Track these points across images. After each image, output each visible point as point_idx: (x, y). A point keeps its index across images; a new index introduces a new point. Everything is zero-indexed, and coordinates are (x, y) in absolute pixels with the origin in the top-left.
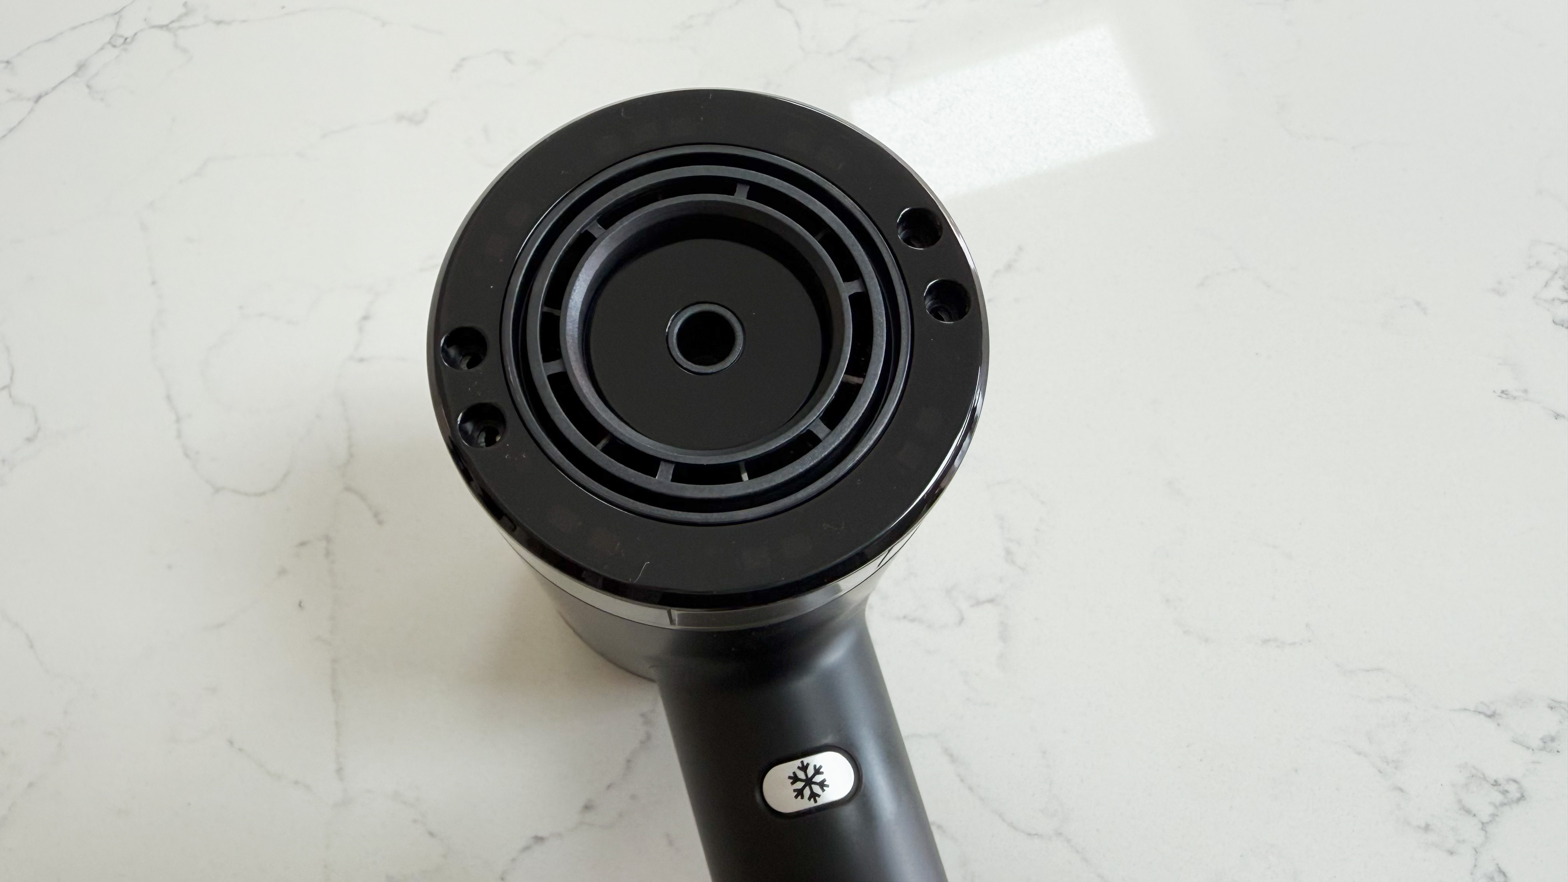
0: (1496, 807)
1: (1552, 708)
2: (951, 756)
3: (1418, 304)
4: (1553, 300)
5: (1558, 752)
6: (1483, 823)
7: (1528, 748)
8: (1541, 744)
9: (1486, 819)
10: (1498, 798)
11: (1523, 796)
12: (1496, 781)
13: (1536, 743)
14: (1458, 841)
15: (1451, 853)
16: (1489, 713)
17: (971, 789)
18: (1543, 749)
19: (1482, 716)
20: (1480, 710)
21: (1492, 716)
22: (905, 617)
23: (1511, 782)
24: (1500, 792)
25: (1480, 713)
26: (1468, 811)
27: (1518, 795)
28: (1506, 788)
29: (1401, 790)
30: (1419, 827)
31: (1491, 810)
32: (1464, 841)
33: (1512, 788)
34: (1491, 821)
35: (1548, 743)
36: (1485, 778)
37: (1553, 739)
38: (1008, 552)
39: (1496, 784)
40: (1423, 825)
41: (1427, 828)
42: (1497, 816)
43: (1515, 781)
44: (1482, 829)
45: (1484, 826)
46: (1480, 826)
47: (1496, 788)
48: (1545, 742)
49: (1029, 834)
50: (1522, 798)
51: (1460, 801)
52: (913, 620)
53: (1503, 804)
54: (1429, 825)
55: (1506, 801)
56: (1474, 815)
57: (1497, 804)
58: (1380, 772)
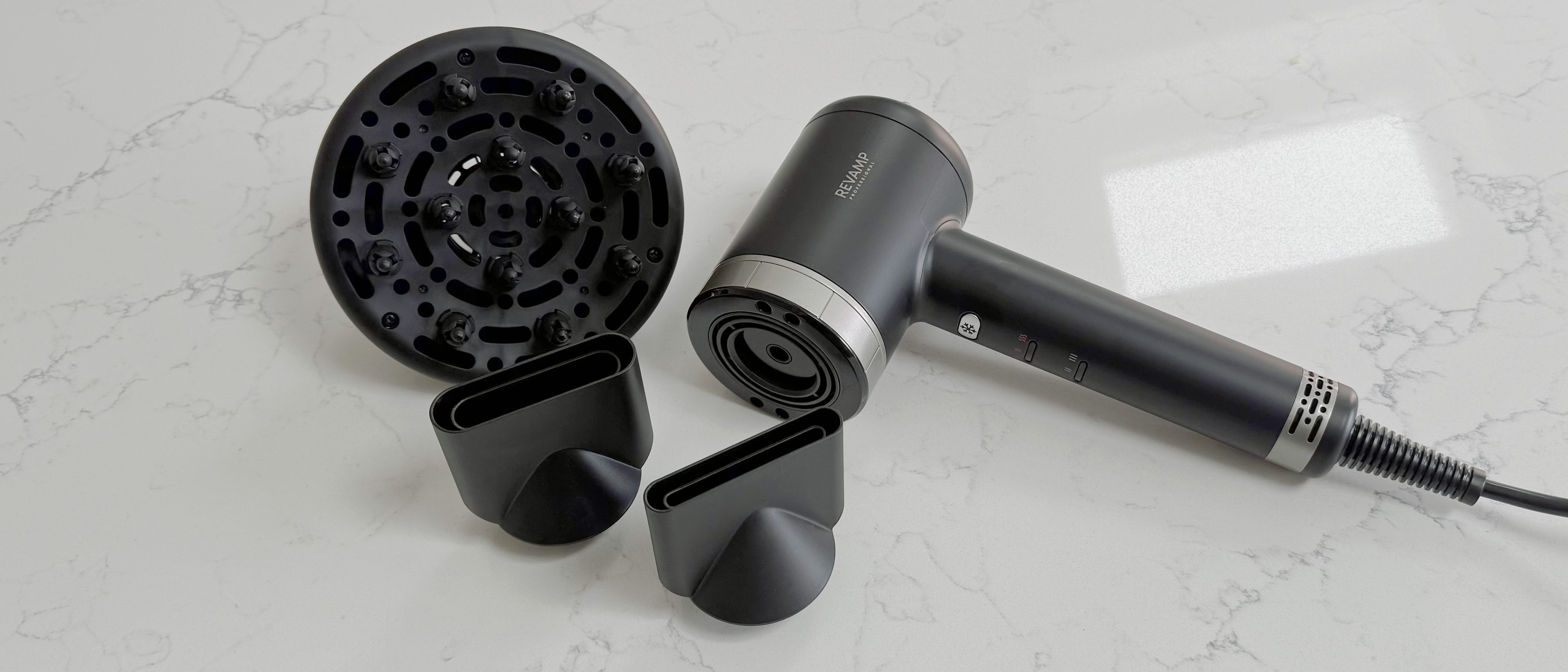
0: (1241, 603)
1: (1290, 557)
2: (928, 545)
3: (1276, 327)
4: (1364, 332)
5: (1287, 579)
6: (1231, 610)
7: (1269, 575)
8: (1278, 574)
9: (1233, 608)
10: (1243, 598)
11: (1259, 599)
12: (1245, 590)
13: (1275, 573)
14: (1214, 618)
15: (1208, 623)
16: (1252, 555)
17: (936, 563)
18: (1279, 577)
19: (1247, 556)
20: (1247, 553)
21: (1253, 557)
22: (915, 471)
23: (1254, 592)
24: (1246, 596)
25: (1246, 554)
26: (1224, 604)
27: (1256, 598)
28: (1250, 594)
29: (1187, 589)
30: (1193, 609)
31: (1238, 604)
32: (1217, 618)
33: (1254, 595)
34: (1236, 610)
35: (1283, 574)
36: (1239, 588)
37: (1286, 572)
39: (1245, 591)
40: (1195, 608)
42: (1241, 607)
43: (1257, 591)
44: (1230, 614)
45: (1231, 612)
47: (1244, 594)
48: (1281, 574)
49: (964, 589)
51: (1221, 598)
53: (1246, 602)
54: (1198, 608)
55: (1248, 601)
56: (1227, 606)
57: (1242, 602)
58: (1178, 579)
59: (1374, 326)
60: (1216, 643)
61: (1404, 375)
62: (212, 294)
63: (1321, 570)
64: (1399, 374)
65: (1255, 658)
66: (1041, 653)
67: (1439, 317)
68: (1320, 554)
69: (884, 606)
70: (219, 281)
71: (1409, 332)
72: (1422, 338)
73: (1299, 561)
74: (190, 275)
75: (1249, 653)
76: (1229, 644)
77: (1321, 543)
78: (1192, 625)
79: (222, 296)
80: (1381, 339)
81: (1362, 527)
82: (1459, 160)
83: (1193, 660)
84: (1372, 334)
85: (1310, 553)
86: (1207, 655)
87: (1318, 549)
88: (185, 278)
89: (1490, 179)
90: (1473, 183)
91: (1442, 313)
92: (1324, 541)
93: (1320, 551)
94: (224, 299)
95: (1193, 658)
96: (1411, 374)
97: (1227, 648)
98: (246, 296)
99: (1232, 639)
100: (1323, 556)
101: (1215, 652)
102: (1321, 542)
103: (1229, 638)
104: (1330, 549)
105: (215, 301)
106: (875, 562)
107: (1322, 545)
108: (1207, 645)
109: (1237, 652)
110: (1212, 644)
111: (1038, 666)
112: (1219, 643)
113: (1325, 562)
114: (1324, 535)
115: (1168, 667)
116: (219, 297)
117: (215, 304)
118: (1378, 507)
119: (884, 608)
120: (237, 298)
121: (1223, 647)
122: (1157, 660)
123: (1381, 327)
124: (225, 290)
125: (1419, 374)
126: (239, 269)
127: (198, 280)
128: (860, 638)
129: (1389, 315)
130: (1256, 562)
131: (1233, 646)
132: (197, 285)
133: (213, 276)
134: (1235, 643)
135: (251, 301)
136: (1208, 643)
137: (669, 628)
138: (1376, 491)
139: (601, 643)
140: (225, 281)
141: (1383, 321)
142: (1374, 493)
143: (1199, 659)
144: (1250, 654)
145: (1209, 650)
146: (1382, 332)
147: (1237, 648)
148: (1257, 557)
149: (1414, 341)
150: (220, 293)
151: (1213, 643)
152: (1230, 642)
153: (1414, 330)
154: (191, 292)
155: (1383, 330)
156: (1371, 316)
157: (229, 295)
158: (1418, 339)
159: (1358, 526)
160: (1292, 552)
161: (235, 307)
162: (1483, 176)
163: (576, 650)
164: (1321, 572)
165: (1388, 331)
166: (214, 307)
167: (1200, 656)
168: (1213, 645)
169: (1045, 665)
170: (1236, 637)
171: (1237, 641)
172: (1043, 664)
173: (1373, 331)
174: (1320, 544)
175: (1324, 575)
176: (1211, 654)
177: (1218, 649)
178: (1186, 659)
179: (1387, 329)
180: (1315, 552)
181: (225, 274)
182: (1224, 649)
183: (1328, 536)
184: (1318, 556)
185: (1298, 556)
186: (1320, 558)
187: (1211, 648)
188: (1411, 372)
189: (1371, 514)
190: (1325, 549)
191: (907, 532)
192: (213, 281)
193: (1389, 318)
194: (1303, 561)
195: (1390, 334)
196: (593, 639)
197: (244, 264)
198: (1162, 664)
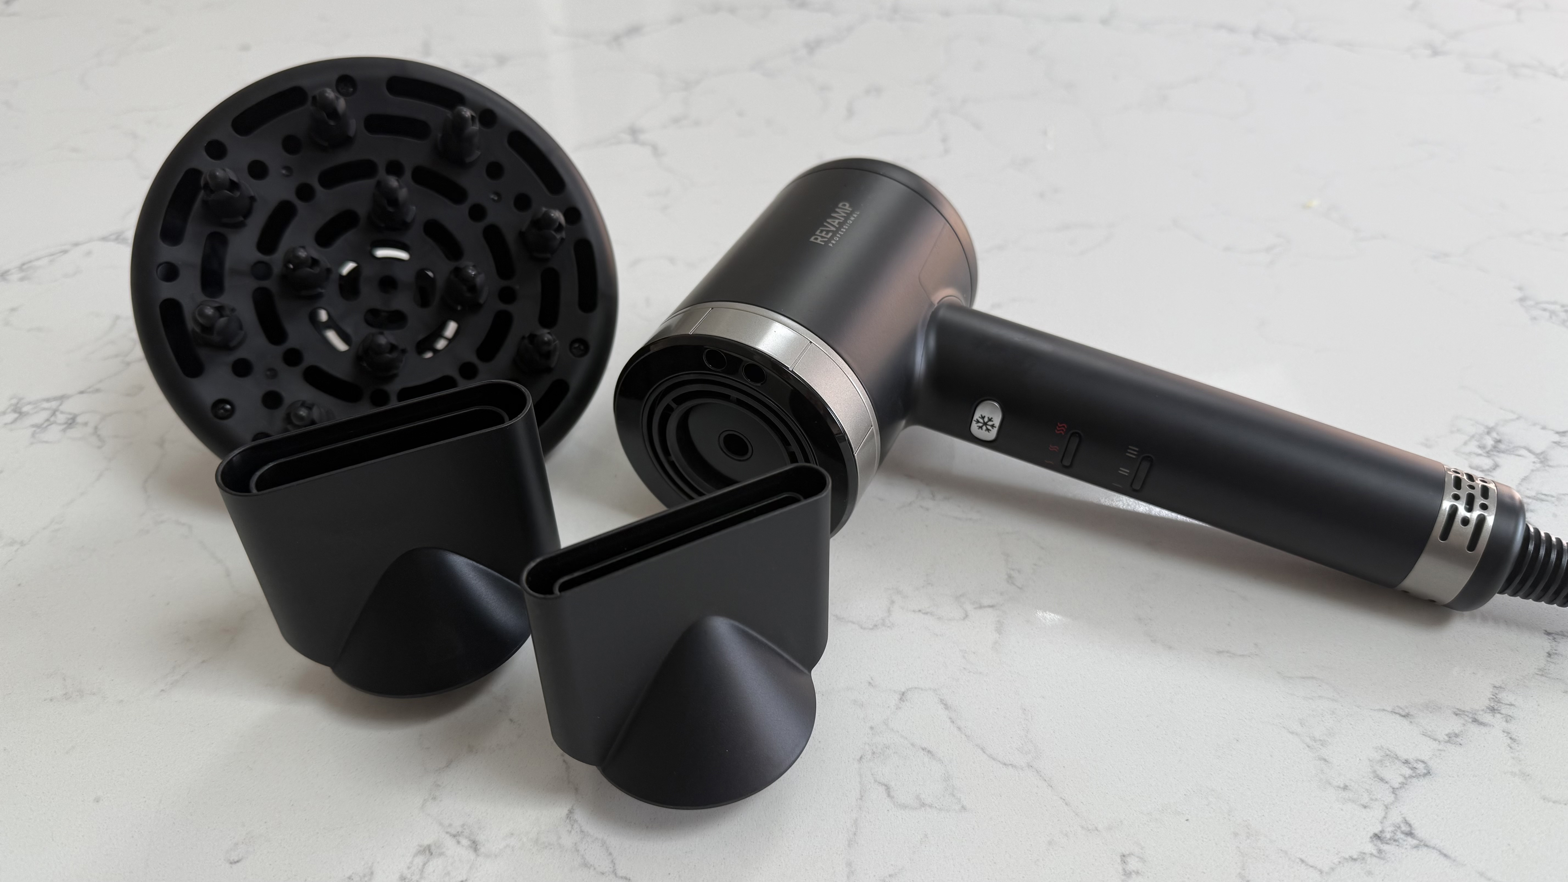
0: (1405, 778)
1: (1457, 715)
2: (945, 705)
4: (1470, 453)
5: (1461, 744)
6: (1393, 788)
7: (1435, 740)
8: (1447, 738)
9: (1397, 785)
10: (1408, 772)
12: (1406, 760)
13: (1442, 736)
14: (1372, 799)
15: (1365, 807)
16: (1403, 713)
17: (959, 729)
18: (1448, 742)
19: (1398, 716)
20: (1396, 711)
21: (1406, 716)
22: (920, 611)
23: (1419, 762)
24: (1410, 768)
25: (1395, 713)
26: (1382, 780)
27: (1425, 771)
28: (1415, 766)
29: (1325, 760)
30: (1339, 787)
31: (1401, 779)
32: (1376, 800)
33: (1420, 766)
34: (1401, 787)
35: (1453, 738)
36: (1397, 758)
37: (1456, 736)
38: (1010, 577)
39: (1406, 762)
40: (1342, 786)
41: (1345, 788)
42: (1406, 784)
43: (1423, 762)
44: (1393, 793)
45: (1394, 791)
46: (1392, 790)
47: (1406, 765)
48: (1450, 737)
49: (1005, 764)
50: (1428, 773)
51: (1375, 772)
52: (926, 613)
53: (1411, 777)
54: (1347, 786)
55: (1414, 775)
56: (1386, 782)
57: (1407, 776)
58: (1308, 747)
59: (1480, 447)
60: (1384, 835)
61: (1535, 498)
62: (40, 418)
63: (1504, 732)
64: (1529, 497)
65: (1445, 856)
66: (1129, 855)
67: (1557, 438)
68: (1496, 711)
69: (887, 788)
70: (54, 404)
71: (1523, 452)
72: (1543, 459)
73: (1470, 720)
74: (20, 399)
75: (1434, 848)
76: (1402, 836)
77: (1494, 697)
78: (1342, 810)
79: (52, 419)
80: (1493, 460)
81: (1542, 675)
82: (1520, 289)
83: (1355, 860)
84: (1480, 455)
85: (1483, 710)
86: (1375, 852)
87: (1492, 705)
88: (14, 401)
89: (1563, 306)
90: (1545, 310)
91: (1557, 433)
92: (1496, 694)
93: (1496, 707)
94: (54, 423)
95: (1355, 857)
96: (1543, 497)
97: (1401, 841)
98: (80, 420)
99: (1405, 828)
100: (1500, 713)
101: (1385, 847)
102: (1493, 695)
103: (1399, 827)
104: (1508, 705)
105: (42, 424)
106: (872, 728)
107: (1495, 698)
108: (1371, 838)
109: (1416, 847)
110: (1377, 837)
111: (1127, 874)
112: (1388, 835)
113: (1507, 721)
114: (1495, 687)
115: (1321, 872)
116: (48, 420)
117: (40, 427)
118: (1556, 650)
119: (889, 792)
120: (69, 422)
121: (1395, 840)
122: (1302, 861)
123: (1489, 447)
124: (57, 413)
125: (1552, 496)
126: (82, 392)
127: (29, 403)
128: (855, 834)
129: (1494, 435)
130: (1411, 722)
131: (1409, 839)
132: (25, 409)
133: (48, 400)
134: (1410, 834)
135: (86, 424)
136: (1371, 834)
137: (568, 821)
138: (1546, 631)
139: (465, 842)
140: (61, 405)
141: (1489, 442)
142: (1545, 634)
143: (1363, 859)
144: (1437, 849)
145: (1375, 845)
146: (1492, 453)
147: (1415, 842)
148: (1412, 715)
149: (1534, 462)
150: (52, 416)
151: (1380, 836)
152: (1403, 832)
153: (1530, 451)
154: (16, 415)
155: (1491, 450)
156: (1473, 437)
157: (61, 418)
158: (1539, 460)
159: (1537, 674)
160: (1458, 709)
161: (64, 430)
162: (1554, 303)
163: (427, 852)
164: (1505, 734)
165: (1498, 452)
166: (38, 430)
167: (1364, 853)
168: (1379, 837)
169: (1138, 873)
170: (1410, 825)
171: (1413, 832)
172: (1134, 871)
173: (1479, 451)
174: (1493, 699)
175: (1511, 738)
176: (1380, 851)
177: (1387, 843)
178: (1345, 859)
179: (1497, 449)
180: (1488, 708)
181: (62, 398)
182: (1397, 843)
183: (1501, 687)
184: (1495, 713)
185: (1467, 713)
186: (1498, 716)
187: (1379, 843)
188: (1543, 494)
189: (1549, 659)
190: (1501, 704)
191: (916, 688)
192: (46, 405)
193: (1496, 439)
194: (1475, 721)
195: (1502, 455)
196: (454, 836)
197: (90, 388)
198: (1312, 867)
